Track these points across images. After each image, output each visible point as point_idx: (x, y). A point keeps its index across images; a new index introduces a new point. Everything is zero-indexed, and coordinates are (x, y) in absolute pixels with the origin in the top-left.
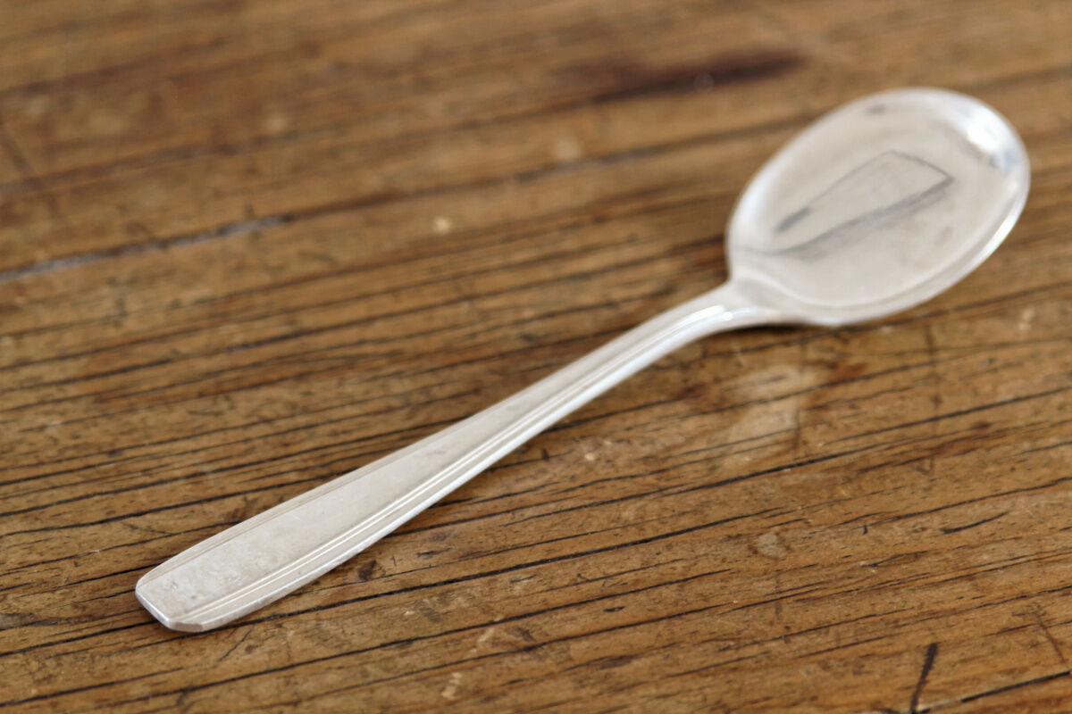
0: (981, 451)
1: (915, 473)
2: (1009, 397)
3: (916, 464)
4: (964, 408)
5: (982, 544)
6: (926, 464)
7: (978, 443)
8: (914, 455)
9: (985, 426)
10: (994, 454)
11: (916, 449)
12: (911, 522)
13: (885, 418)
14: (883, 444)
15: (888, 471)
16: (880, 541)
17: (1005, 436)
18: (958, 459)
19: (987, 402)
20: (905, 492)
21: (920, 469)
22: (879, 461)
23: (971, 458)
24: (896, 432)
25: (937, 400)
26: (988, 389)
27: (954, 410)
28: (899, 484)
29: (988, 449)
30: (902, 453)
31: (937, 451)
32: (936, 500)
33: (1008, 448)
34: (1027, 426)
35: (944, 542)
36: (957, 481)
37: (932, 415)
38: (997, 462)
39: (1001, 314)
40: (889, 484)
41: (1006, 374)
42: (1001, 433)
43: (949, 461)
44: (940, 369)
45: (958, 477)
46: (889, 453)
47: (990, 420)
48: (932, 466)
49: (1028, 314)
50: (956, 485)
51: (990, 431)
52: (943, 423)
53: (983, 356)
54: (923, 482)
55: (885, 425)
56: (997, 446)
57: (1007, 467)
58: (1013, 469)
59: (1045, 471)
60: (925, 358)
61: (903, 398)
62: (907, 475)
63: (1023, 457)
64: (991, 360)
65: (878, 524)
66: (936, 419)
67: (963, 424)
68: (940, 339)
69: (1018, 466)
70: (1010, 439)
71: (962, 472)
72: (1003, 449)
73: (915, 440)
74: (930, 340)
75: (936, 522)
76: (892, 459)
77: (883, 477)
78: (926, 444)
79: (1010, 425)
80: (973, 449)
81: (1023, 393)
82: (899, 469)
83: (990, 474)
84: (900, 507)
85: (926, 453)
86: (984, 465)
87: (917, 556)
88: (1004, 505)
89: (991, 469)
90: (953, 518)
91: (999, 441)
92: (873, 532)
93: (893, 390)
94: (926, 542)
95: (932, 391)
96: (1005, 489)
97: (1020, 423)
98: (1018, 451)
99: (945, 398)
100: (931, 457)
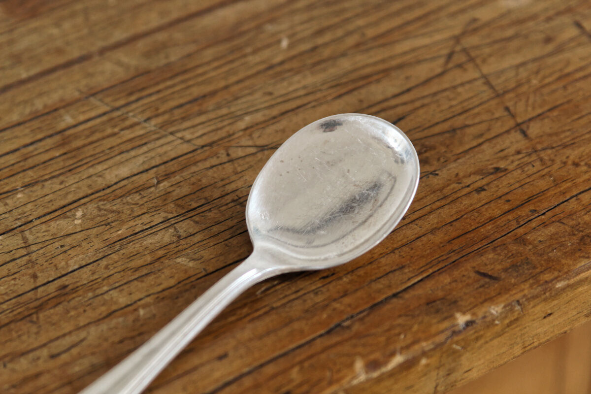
0: (65, 303)
1: (29, 325)
2: (76, 267)
3: (28, 319)
4: (51, 279)
6: (34, 317)
7: (62, 299)
8: (26, 313)
9: (65, 287)
10: (73, 303)
11: (28, 309)
13: (6, 294)
14: (7, 310)
15: (12, 326)
17: (77, 291)
18: (52, 311)
19: (64, 273)
20: (24, 338)
21: (32, 322)
22: (6, 321)
23: (59, 309)
24: (14, 301)
25: (35, 277)
26: (63, 263)
27: (46, 281)
28: (20, 333)
29: (68, 302)
30: (19, 313)
31: (40, 308)
32: (43, 339)
33: (80, 298)
34: (88, 283)
36: (54, 324)
37: (33, 286)
38: (75, 308)
39: (64, 216)
40: (14, 335)
41: (72, 252)
42: (75, 290)
43: (47, 313)
44: (34, 256)
45: (53, 322)
46: (11, 315)
47: (67, 283)
48: (38, 318)
49: (79, 214)
50: (54, 327)
51: (68, 289)
52: (40, 290)
54: (34, 329)
55: (7, 298)
56: (74, 298)
57: (81, 310)
58: (85, 311)
59: (103, 309)
60: (24, 252)
61: (14, 279)
62: (24, 326)
63: (89, 302)
64: (62, 246)
66: (36, 288)
67: (52, 287)
68: (31, 238)
69: (87, 308)
70: (80, 293)
71: (55, 318)
72: (77, 299)
73: (26, 303)
74: (25, 240)
75: (45, 352)
76: (14, 318)
77: (10, 331)
78: (32, 305)
79: (79, 284)
80: (60, 303)
81: (84, 263)
82: (18, 324)
83: (71, 316)
84: (23, 347)
85: (33, 311)
86: (68, 312)
88: (83, 334)
89: (72, 313)
90: (55, 347)
91: (74, 295)
93: (8, 276)
95: (31, 271)
96: (82, 324)
97: (85, 282)
98: (86, 299)
99: (39, 274)
100: (37, 313)
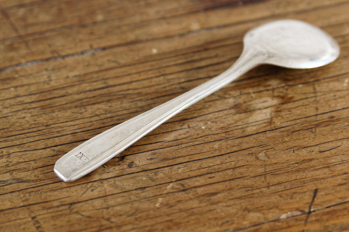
5: (332, 156)
12: (309, 149)
16: (298, 155)
35: (319, 155)
53: (332, 94)
65: (298, 149)
87: (311, 160)
92: (296, 152)
94: (314, 155)
